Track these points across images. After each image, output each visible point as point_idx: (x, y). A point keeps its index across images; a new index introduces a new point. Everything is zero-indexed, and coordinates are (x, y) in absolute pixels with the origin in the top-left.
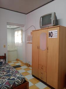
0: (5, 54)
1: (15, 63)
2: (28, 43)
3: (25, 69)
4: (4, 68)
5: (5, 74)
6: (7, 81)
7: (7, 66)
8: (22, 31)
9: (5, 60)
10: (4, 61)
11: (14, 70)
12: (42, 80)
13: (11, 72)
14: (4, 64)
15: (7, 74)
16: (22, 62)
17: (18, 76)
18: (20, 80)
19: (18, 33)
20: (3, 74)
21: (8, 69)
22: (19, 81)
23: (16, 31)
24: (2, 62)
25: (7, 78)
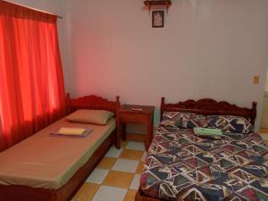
0: (255, 105)
4: (244, 147)
5: (245, 163)
6: (249, 186)
7: (256, 144)
9: (253, 123)
10: (247, 125)
14: (246, 135)
20: (242, 162)
24: (242, 126)
25: (251, 179)
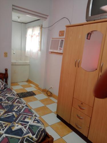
0: (6, 70)
1: (24, 86)
2: (52, 52)
3: (42, 101)
4: (1, 100)
5: (2, 113)
7: (9, 95)
8: (42, 27)
9: (6, 82)
10: (2, 84)
11: (23, 107)
12: (77, 129)
13: (15, 109)
15: (6, 116)
16: (37, 86)
17: (31, 122)
18: (34, 137)
19: (33, 31)
21: (10, 103)
22: (32, 139)
23: (29, 27)
25: (5, 127)
